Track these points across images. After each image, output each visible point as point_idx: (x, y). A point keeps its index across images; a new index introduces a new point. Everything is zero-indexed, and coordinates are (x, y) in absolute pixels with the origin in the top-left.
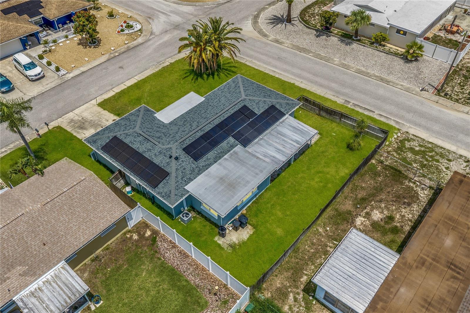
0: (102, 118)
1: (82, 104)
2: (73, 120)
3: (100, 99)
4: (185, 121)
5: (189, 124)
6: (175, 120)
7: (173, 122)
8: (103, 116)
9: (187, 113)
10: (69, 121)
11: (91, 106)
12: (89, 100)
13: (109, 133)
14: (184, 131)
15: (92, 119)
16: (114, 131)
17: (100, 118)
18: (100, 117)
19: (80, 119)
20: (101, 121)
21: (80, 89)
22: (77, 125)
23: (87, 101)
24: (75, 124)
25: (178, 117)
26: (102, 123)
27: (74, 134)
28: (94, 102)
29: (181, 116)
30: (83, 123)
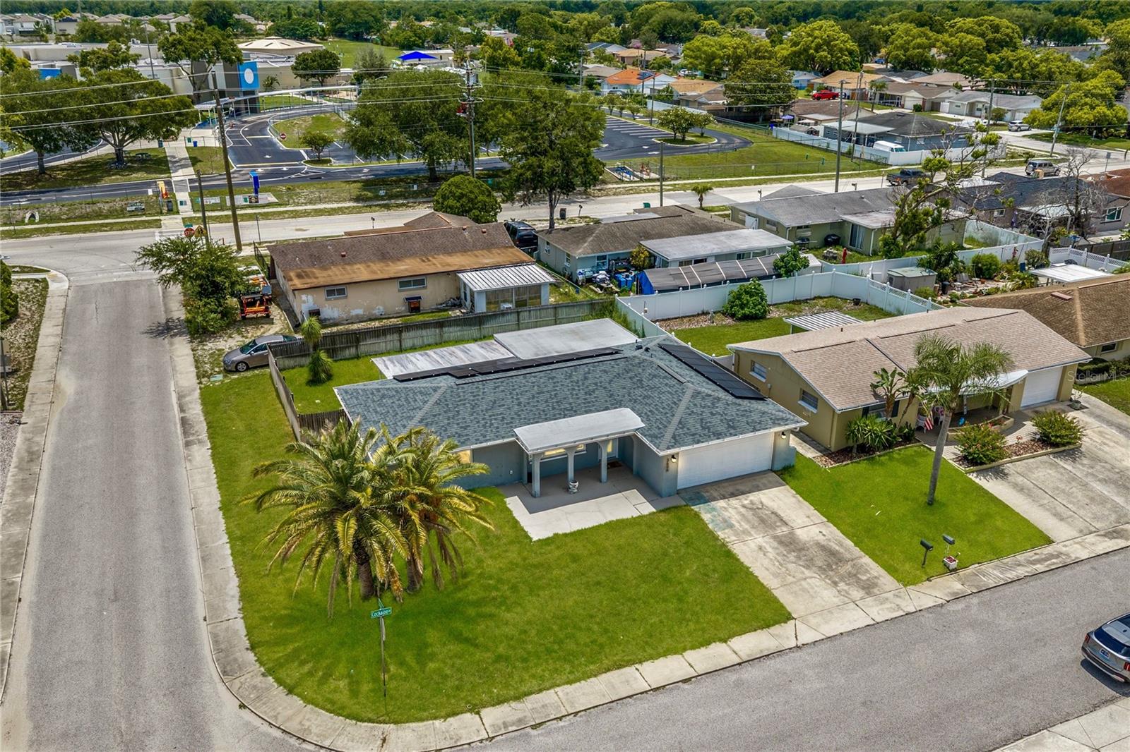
0: (777, 563)
1: (845, 638)
2: (863, 588)
3: (781, 636)
4: (590, 395)
5: (587, 383)
6: (607, 409)
7: (612, 405)
8: (773, 569)
9: (575, 411)
10: (876, 591)
11: (813, 621)
12: (823, 646)
13: (751, 412)
14: (605, 371)
15: (807, 573)
16: (738, 410)
17: (781, 565)
18: (784, 569)
19: (842, 586)
20: (777, 554)
21: (864, 704)
22: (848, 567)
23: (829, 644)
24: (854, 572)
26: (777, 548)
27: (849, 543)
28: (807, 636)
29: (591, 411)
30: (829, 566)
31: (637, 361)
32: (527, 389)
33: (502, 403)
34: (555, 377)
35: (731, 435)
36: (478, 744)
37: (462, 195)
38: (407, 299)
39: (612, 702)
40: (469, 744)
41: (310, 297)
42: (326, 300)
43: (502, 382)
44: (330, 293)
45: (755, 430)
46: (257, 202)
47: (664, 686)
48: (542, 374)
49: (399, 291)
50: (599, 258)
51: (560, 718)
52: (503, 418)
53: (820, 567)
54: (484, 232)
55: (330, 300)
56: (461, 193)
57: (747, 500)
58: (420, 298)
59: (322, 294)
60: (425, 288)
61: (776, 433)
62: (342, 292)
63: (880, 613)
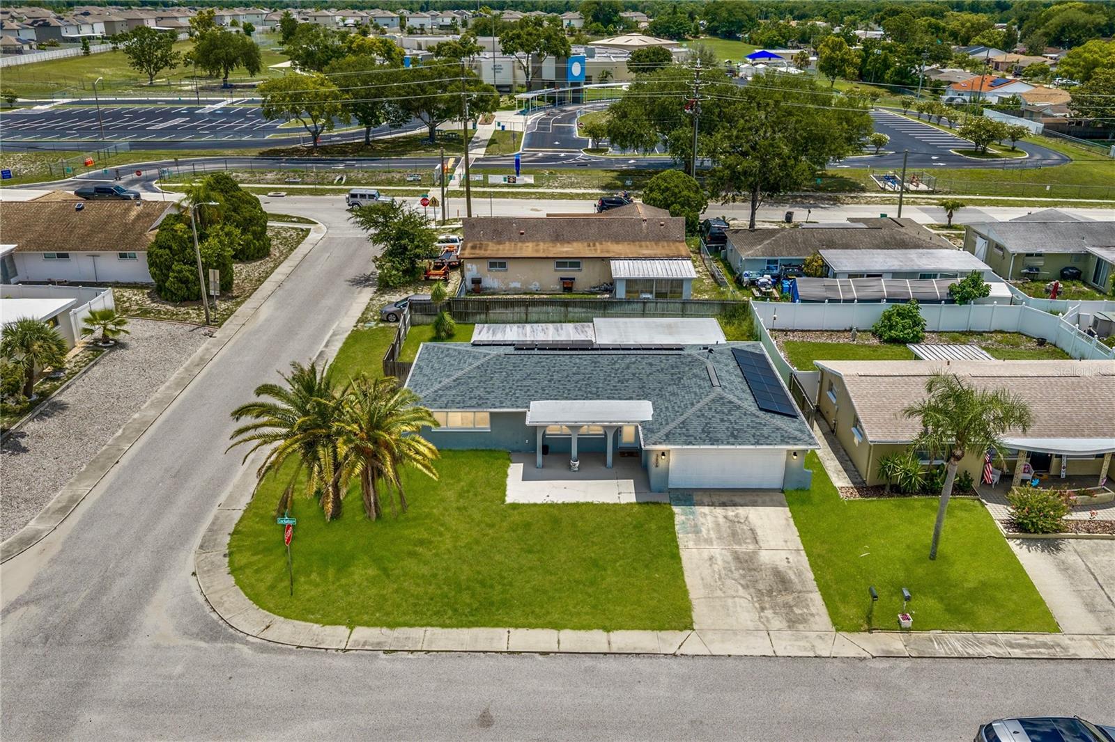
0: (717, 576)
1: (729, 660)
2: (789, 621)
3: (669, 641)
4: (622, 383)
5: (625, 372)
6: (631, 398)
7: (637, 396)
8: (709, 580)
9: (599, 396)
10: (801, 627)
11: (710, 636)
12: (700, 661)
13: (765, 425)
14: (651, 364)
15: (741, 592)
16: (752, 421)
17: (720, 578)
18: (719, 583)
19: (769, 613)
20: (724, 568)
21: (692, 722)
22: (789, 598)
23: (709, 661)
24: (792, 603)
25: (620, 399)
26: (728, 563)
27: (811, 575)
28: (692, 644)
29: (613, 398)
30: (770, 592)
31: (689, 359)
32: (567, 368)
33: (537, 376)
34: (599, 362)
35: (728, 443)
36: (334, 651)
37: (667, 189)
38: (562, 279)
39: (466, 652)
40: (327, 649)
41: (474, 267)
42: (489, 270)
43: (547, 359)
44: (492, 265)
45: (757, 443)
46: (515, 182)
47: (521, 652)
48: (588, 357)
49: (556, 270)
50: (769, 262)
51: (412, 652)
52: (528, 390)
53: (760, 591)
54: (662, 225)
55: (492, 271)
56: (666, 187)
57: (731, 512)
58: (574, 279)
59: (486, 265)
60: (580, 270)
61: (788, 451)
62: (503, 265)
63: (786, 645)
